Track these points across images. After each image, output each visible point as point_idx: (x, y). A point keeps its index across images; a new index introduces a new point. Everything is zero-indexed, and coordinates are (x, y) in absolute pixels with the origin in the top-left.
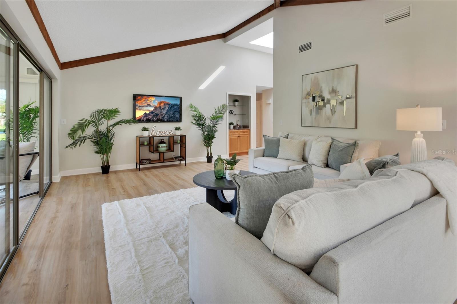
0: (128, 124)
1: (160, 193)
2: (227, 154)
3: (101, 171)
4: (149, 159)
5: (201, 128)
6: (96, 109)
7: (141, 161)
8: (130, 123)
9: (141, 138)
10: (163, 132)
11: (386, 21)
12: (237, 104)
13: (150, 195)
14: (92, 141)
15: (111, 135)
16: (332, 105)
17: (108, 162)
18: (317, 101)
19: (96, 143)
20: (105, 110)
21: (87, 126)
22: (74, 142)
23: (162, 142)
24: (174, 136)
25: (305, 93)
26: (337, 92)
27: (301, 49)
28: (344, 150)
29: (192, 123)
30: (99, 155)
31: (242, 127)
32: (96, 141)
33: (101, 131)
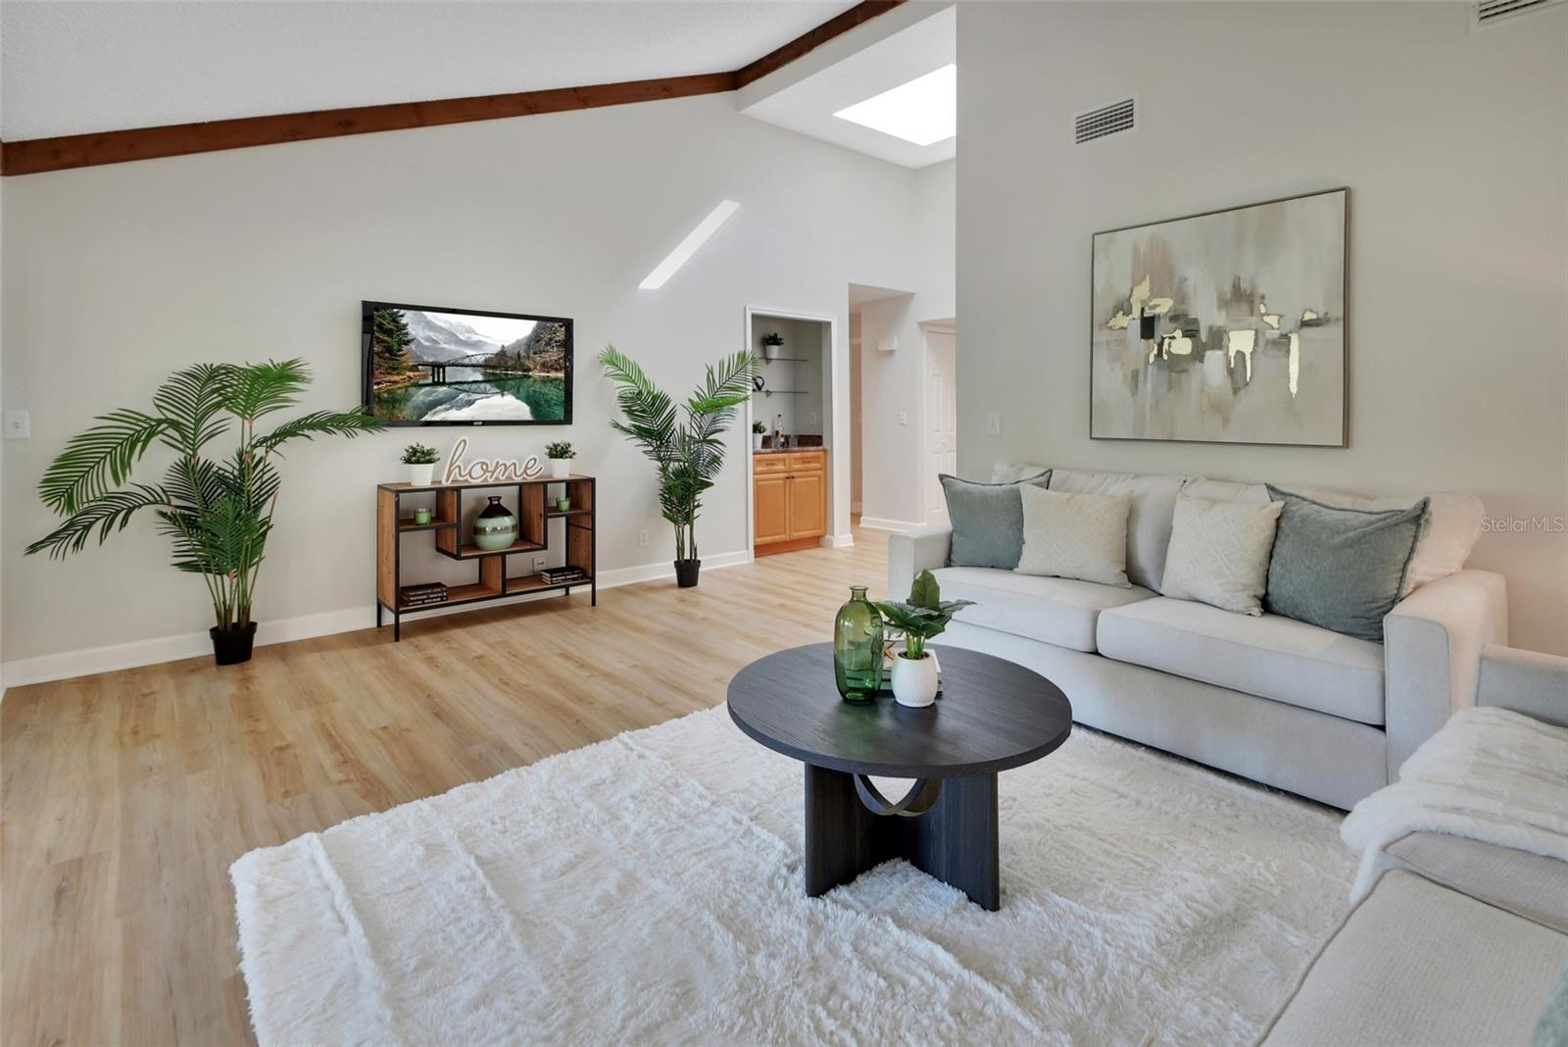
0: (340, 433)
1: (530, 765)
2: (747, 549)
3: (208, 648)
4: (439, 585)
5: (651, 448)
6: (187, 367)
7: (405, 597)
8: (349, 427)
9: (401, 495)
10: (496, 468)
11: (1481, 11)
12: (774, 351)
13: (481, 777)
14: (163, 515)
15: (258, 483)
16: (1232, 354)
17: (245, 611)
18: (1163, 339)
19: (185, 522)
20: (228, 370)
21: (140, 445)
22: (71, 524)
23: (495, 510)
24: (545, 484)
25: (1103, 306)
26: (1257, 300)
27: (1082, 131)
28: (1367, 542)
29: (617, 426)
30: (198, 577)
31: (796, 440)
32: (187, 512)
33: (210, 466)
